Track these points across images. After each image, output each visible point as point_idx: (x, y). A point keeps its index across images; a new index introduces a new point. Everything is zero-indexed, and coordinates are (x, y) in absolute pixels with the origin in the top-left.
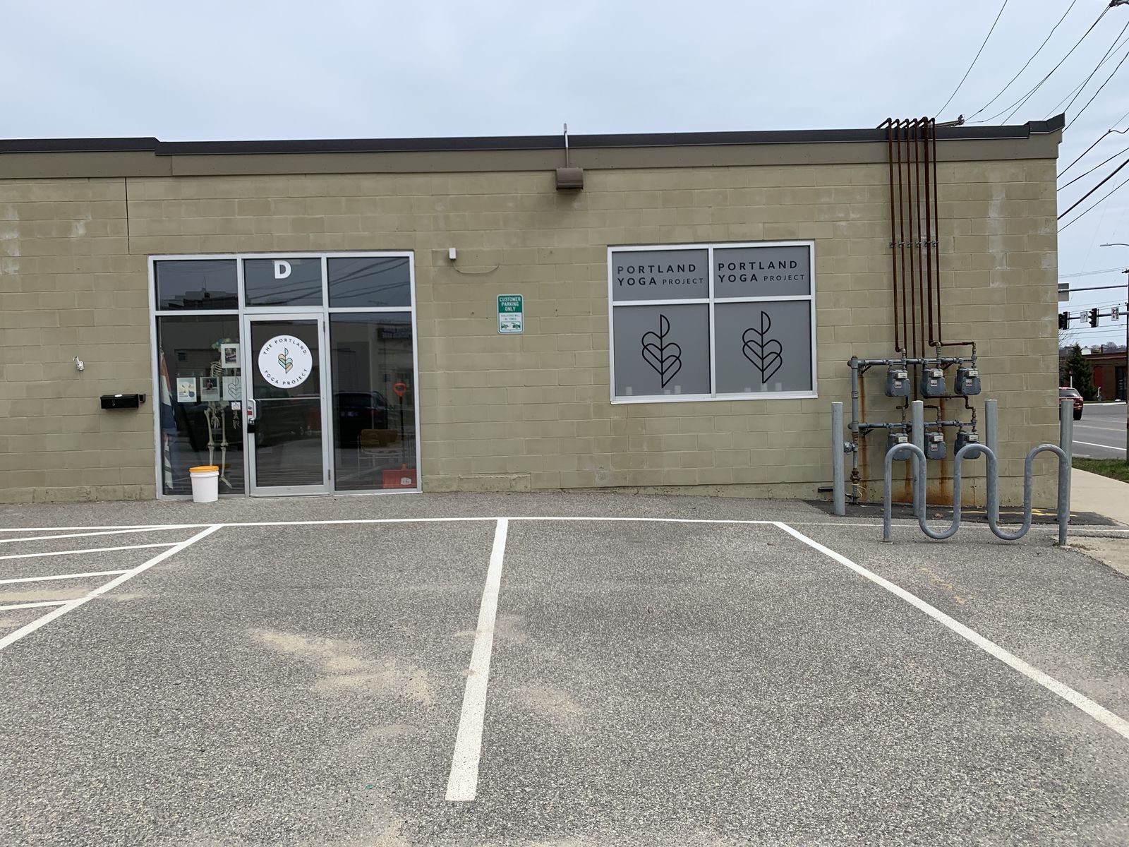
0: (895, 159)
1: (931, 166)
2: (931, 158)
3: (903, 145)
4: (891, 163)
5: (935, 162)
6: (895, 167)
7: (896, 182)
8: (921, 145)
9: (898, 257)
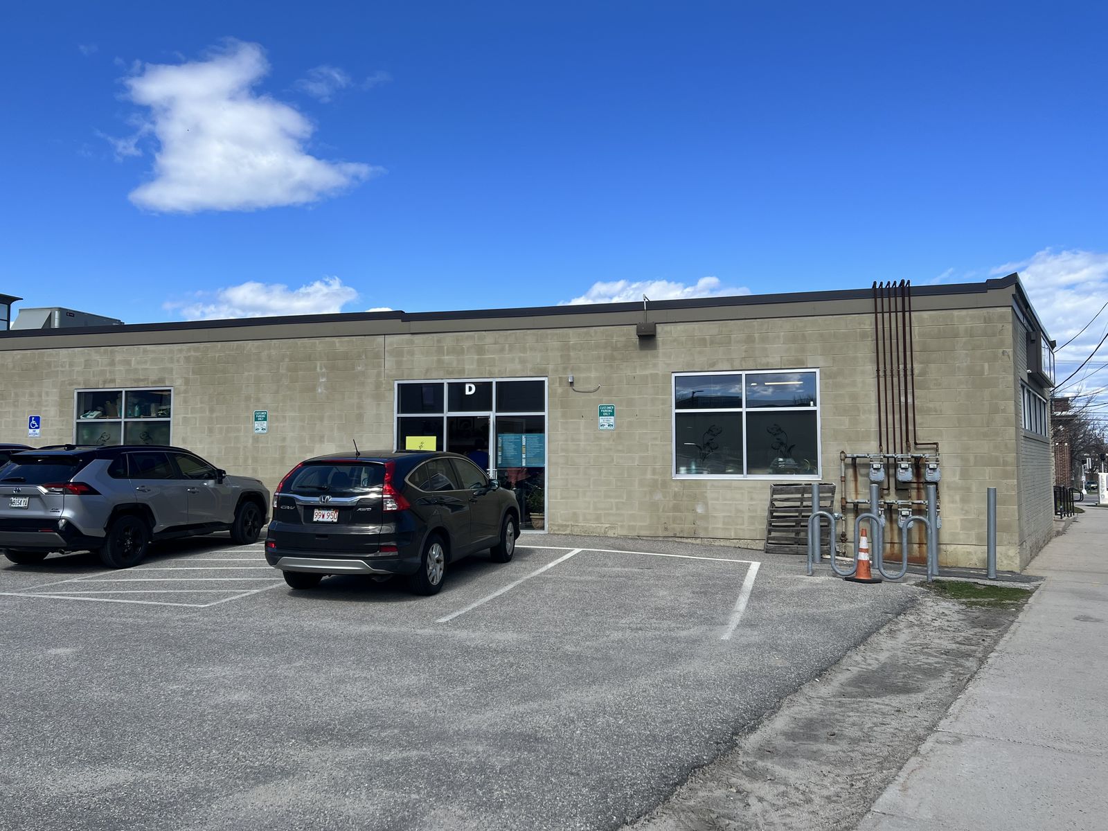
0: (879, 309)
1: (907, 314)
2: (907, 309)
3: (886, 300)
4: (876, 313)
5: (910, 311)
6: (879, 316)
7: (880, 327)
8: (899, 300)
9: (882, 380)
